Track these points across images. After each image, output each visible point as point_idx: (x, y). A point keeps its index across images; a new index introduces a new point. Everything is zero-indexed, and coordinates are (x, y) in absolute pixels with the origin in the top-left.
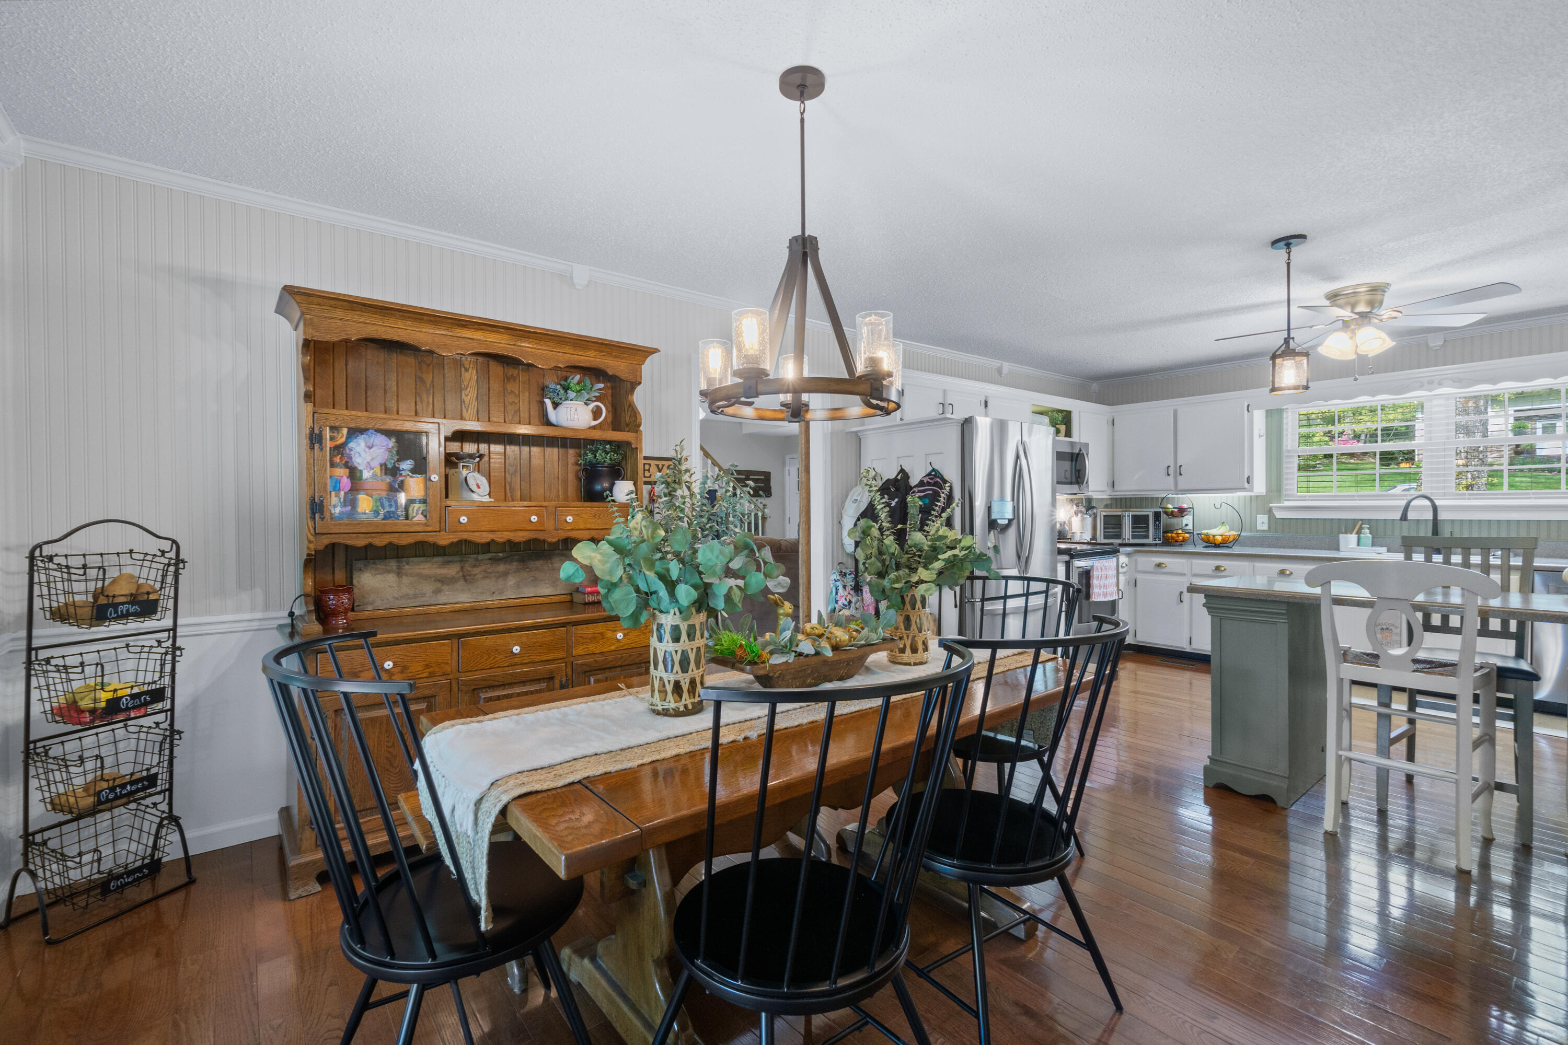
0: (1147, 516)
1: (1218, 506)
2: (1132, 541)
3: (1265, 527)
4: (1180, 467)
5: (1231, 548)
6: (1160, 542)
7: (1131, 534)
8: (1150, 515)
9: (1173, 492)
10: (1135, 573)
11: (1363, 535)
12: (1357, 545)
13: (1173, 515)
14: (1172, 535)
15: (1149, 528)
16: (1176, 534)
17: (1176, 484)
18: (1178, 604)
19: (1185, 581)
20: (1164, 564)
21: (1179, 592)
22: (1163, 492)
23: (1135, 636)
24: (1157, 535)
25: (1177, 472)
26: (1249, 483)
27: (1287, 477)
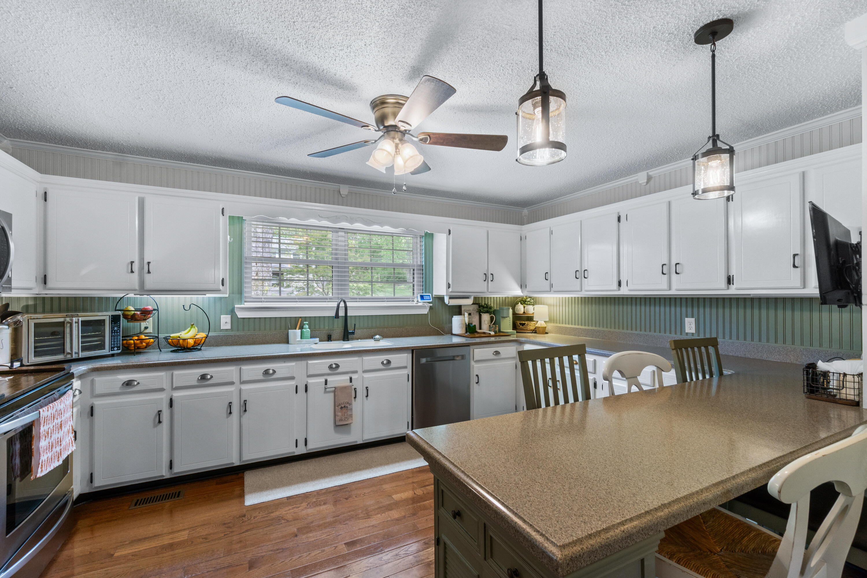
0: (104, 321)
1: (187, 308)
2: (82, 355)
3: (228, 327)
4: (149, 263)
5: (200, 350)
6: (119, 351)
7: (80, 345)
8: (104, 320)
9: (137, 291)
10: (91, 398)
11: (304, 330)
12: (301, 338)
13: (133, 318)
14: (132, 342)
15: (104, 336)
16: (137, 340)
17: (142, 283)
18: (155, 426)
19: (164, 397)
20: (136, 381)
21: (156, 411)
22: (124, 291)
23: (91, 482)
24: (114, 344)
25: (143, 268)
26: (224, 285)
27: (246, 280)
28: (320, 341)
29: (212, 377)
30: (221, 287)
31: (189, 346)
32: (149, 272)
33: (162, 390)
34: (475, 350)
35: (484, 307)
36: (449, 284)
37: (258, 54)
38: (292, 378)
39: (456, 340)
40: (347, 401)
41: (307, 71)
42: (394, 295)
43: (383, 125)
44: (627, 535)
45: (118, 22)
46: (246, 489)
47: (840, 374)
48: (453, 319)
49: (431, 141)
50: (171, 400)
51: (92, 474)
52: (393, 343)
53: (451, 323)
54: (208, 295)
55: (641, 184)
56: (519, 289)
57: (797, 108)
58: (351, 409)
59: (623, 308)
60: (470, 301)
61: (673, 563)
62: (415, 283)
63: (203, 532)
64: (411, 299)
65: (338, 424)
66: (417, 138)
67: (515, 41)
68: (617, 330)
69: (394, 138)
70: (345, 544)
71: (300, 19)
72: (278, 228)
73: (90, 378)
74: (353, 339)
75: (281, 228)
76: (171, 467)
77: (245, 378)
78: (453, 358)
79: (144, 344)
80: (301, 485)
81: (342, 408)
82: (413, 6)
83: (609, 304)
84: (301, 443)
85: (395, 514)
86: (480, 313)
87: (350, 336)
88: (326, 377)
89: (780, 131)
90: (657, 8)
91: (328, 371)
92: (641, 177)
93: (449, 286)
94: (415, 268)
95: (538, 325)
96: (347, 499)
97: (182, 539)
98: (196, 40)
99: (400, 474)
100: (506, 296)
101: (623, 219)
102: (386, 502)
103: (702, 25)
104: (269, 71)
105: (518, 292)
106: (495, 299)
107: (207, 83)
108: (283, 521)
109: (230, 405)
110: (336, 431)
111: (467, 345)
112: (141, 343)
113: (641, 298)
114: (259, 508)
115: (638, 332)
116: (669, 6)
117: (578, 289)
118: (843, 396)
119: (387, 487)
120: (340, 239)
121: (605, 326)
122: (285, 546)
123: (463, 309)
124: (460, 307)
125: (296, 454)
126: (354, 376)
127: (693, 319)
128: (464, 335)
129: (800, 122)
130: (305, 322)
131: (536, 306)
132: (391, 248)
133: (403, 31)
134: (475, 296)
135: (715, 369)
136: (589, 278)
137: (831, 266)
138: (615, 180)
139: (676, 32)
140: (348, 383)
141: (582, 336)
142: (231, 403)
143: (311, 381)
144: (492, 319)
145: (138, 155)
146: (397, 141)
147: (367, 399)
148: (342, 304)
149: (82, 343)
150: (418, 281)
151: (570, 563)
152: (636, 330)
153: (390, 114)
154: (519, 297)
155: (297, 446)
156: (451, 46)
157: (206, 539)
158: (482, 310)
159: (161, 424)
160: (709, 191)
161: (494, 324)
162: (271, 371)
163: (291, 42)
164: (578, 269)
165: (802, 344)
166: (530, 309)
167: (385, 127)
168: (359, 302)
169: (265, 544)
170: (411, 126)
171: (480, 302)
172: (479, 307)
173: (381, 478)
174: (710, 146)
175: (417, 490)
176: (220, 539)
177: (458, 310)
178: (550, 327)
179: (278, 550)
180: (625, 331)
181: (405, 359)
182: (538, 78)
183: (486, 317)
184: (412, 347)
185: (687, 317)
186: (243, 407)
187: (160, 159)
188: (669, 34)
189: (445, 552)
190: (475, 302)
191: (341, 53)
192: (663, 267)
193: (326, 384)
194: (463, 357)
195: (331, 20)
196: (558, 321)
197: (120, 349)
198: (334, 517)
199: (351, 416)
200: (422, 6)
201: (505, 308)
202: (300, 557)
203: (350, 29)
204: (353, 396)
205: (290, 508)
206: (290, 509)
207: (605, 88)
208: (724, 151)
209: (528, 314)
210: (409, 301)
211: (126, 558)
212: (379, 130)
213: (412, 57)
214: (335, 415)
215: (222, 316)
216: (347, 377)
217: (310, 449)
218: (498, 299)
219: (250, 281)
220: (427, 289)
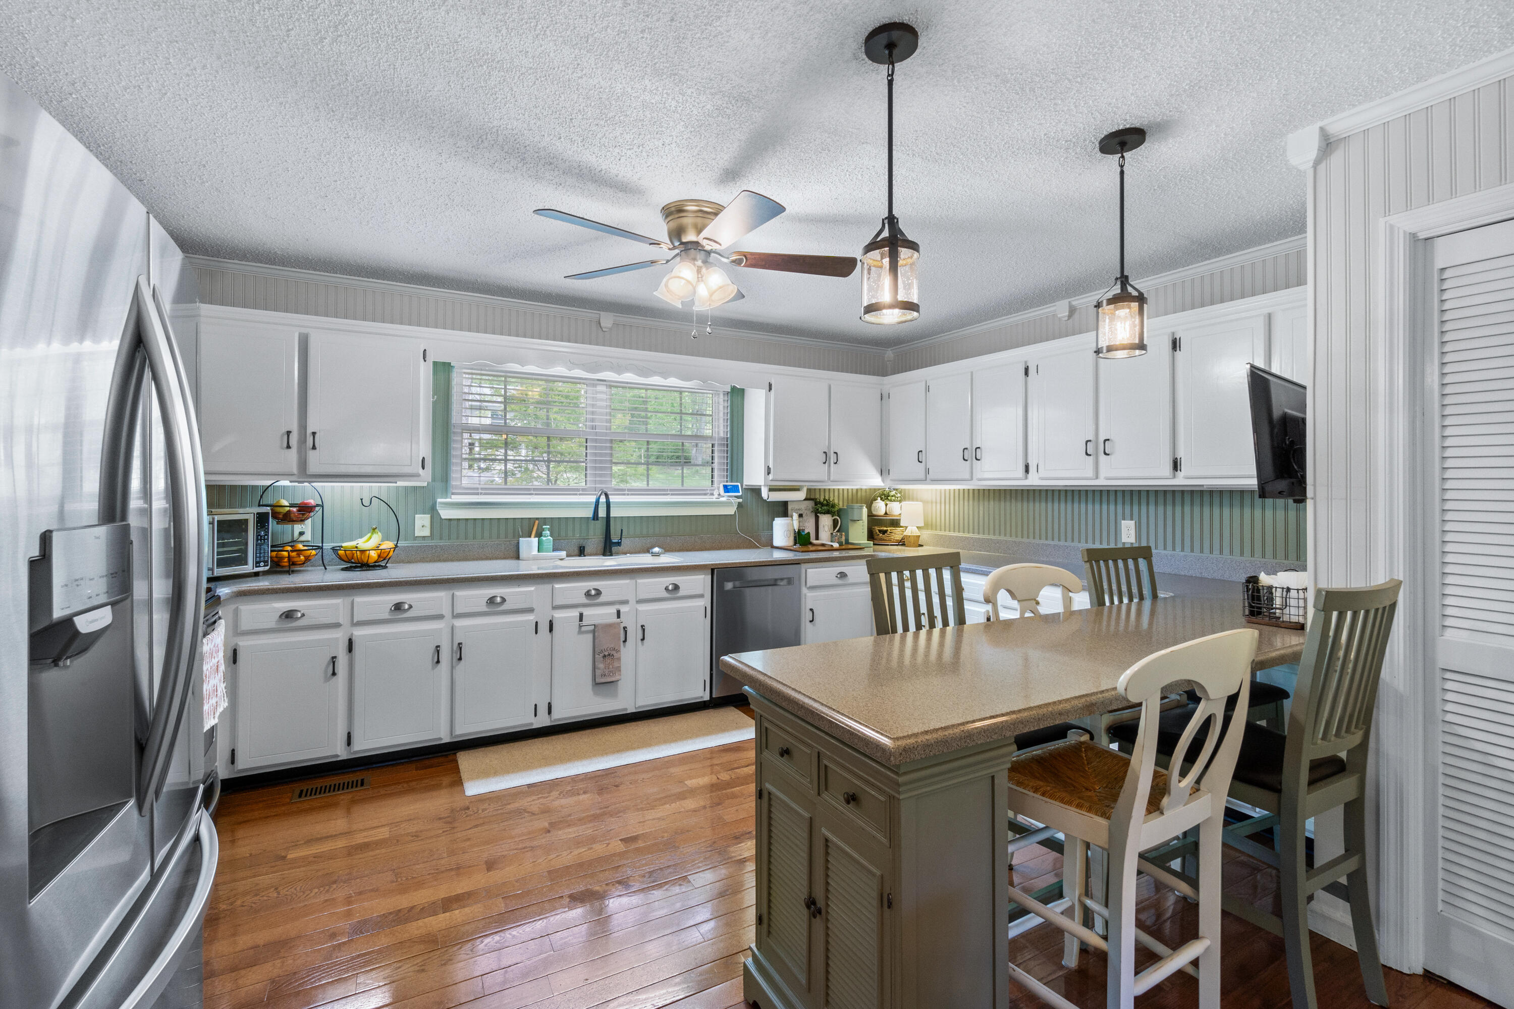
1: (366, 503)
2: (217, 572)
3: (427, 532)
4: (314, 434)
5: (385, 567)
6: (267, 568)
7: (216, 557)
8: (246, 521)
9: (293, 477)
10: (234, 636)
11: (544, 538)
12: (539, 551)
13: (286, 518)
14: (286, 554)
15: (246, 544)
16: (292, 551)
17: (303, 464)
18: (327, 680)
19: (339, 636)
20: (299, 611)
21: (328, 658)
22: (273, 477)
23: (233, 762)
24: (260, 557)
25: (305, 441)
26: (423, 468)
27: (454, 460)
28: (568, 556)
29: (411, 607)
30: (421, 471)
31: (371, 561)
32: (314, 448)
33: (337, 625)
34: (809, 570)
35: (822, 505)
36: (769, 468)
37: (514, 150)
38: (530, 610)
39: (778, 555)
40: (612, 646)
41: (578, 171)
42: (683, 484)
43: (680, 240)
44: (967, 734)
45: (332, 114)
46: (464, 775)
47: (1283, 588)
48: (774, 522)
49: (748, 263)
50: (350, 642)
51: (233, 751)
52: (682, 559)
53: (772, 529)
54: (400, 483)
55: (1060, 319)
56: (878, 476)
57: (1261, 224)
58: (619, 659)
59: (1034, 507)
60: (801, 495)
61: (1037, 796)
62: (716, 465)
63: (413, 828)
64: (708, 492)
65: (598, 680)
66: (728, 258)
67: (864, 145)
68: (1025, 540)
69: (695, 259)
70: (621, 840)
71: (580, 117)
72: (503, 379)
73: (233, 607)
74: (618, 554)
75: (509, 379)
76: (349, 743)
77: (459, 609)
78: (774, 583)
79: (302, 558)
80: (546, 769)
81: (605, 656)
82: (731, 107)
83: (1013, 501)
84: (542, 710)
85: (690, 804)
86: (817, 513)
87: (614, 549)
88: (581, 609)
89: (1246, 251)
90: (1045, 116)
91: (584, 600)
92: (1061, 308)
93: (768, 472)
94: (716, 443)
95: (906, 533)
96: (617, 786)
97: (382, 837)
98: (433, 135)
99: (694, 753)
100: (855, 487)
101: (1032, 371)
102: (676, 789)
103: (1105, 133)
104: (525, 170)
105: (874, 481)
106: (841, 492)
107: (432, 181)
108: (526, 814)
109: (438, 649)
110: (596, 693)
111: (797, 563)
112: (299, 555)
113: (1060, 491)
114: (488, 799)
115: (1056, 542)
116: (1059, 114)
117: (968, 476)
118: (1286, 618)
119: (675, 771)
120: (599, 396)
121: (1008, 535)
122: (535, 843)
123: (790, 508)
124: (785, 504)
125: (534, 727)
126: (624, 609)
127: (1133, 522)
128: (792, 548)
129: (1270, 241)
130: (544, 527)
131: (903, 503)
132: (679, 411)
133: (715, 132)
134: (810, 487)
135: (1146, 591)
136: (983, 460)
137: (1273, 448)
138: (1024, 310)
139: (1074, 140)
140: (614, 619)
141: (975, 550)
142: (438, 647)
143: (558, 615)
144: (835, 523)
145: (294, 267)
146: (699, 263)
147: (643, 644)
148: (603, 499)
149: (218, 553)
150: (720, 464)
151: (903, 753)
152: (1053, 540)
153: (690, 226)
154: (879, 489)
155: (536, 715)
156: (779, 149)
157: (417, 836)
158: (820, 509)
159: (336, 677)
160: (1117, 350)
161: (838, 531)
162: (499, 600)
163: (562, 140)
164: (968, 446)
165: (1275, 557)
166: (895, 508)
167: (682, 243)
168: (628, 495)
169: (505, 841)
170: (720, 245)
171: (817, 496)
172: (816, 504)
173: (666, 759)
174: (1117, 289)
175: (722, 774)
176: (438, 836)
177: (783, 509)
178: (925, 535)
179: (524, 848)
180: (1037, 541)
181: (701, 583)
182: (886, 221)
183: (826, 521)
184: (712, 565)
185: (1124, 519)
186: (456, 653)
187: (328, 274)
188: (1066, 141)
189: (770, 805)
190: (808, 497)
191: (629, 152)
192: (1086, 444)
193: (581, 619)
194: (790, 581)
195: (622, 118)
196: (938, 527)
197: (267, 565)
198: (601, 809)
199: (619, 669)
200: (743, 107)
201: (856, 505)
202: (557, 856)
203: (645, 127)
204: (623, 639)
205: (534, 797)
206: (533, 800)
207: (991, 198)
208: (1133, 299)
209: (892, 515)
210: (705, 494)
211: (306, 861)
212: (674, 248)
213: (725, 159)
214: (594, 668)
215: (417, 516)
216: (612, 610)
217: (555, 720)
218: (845, 492)
219: (459, 461)
220: (735, 476)
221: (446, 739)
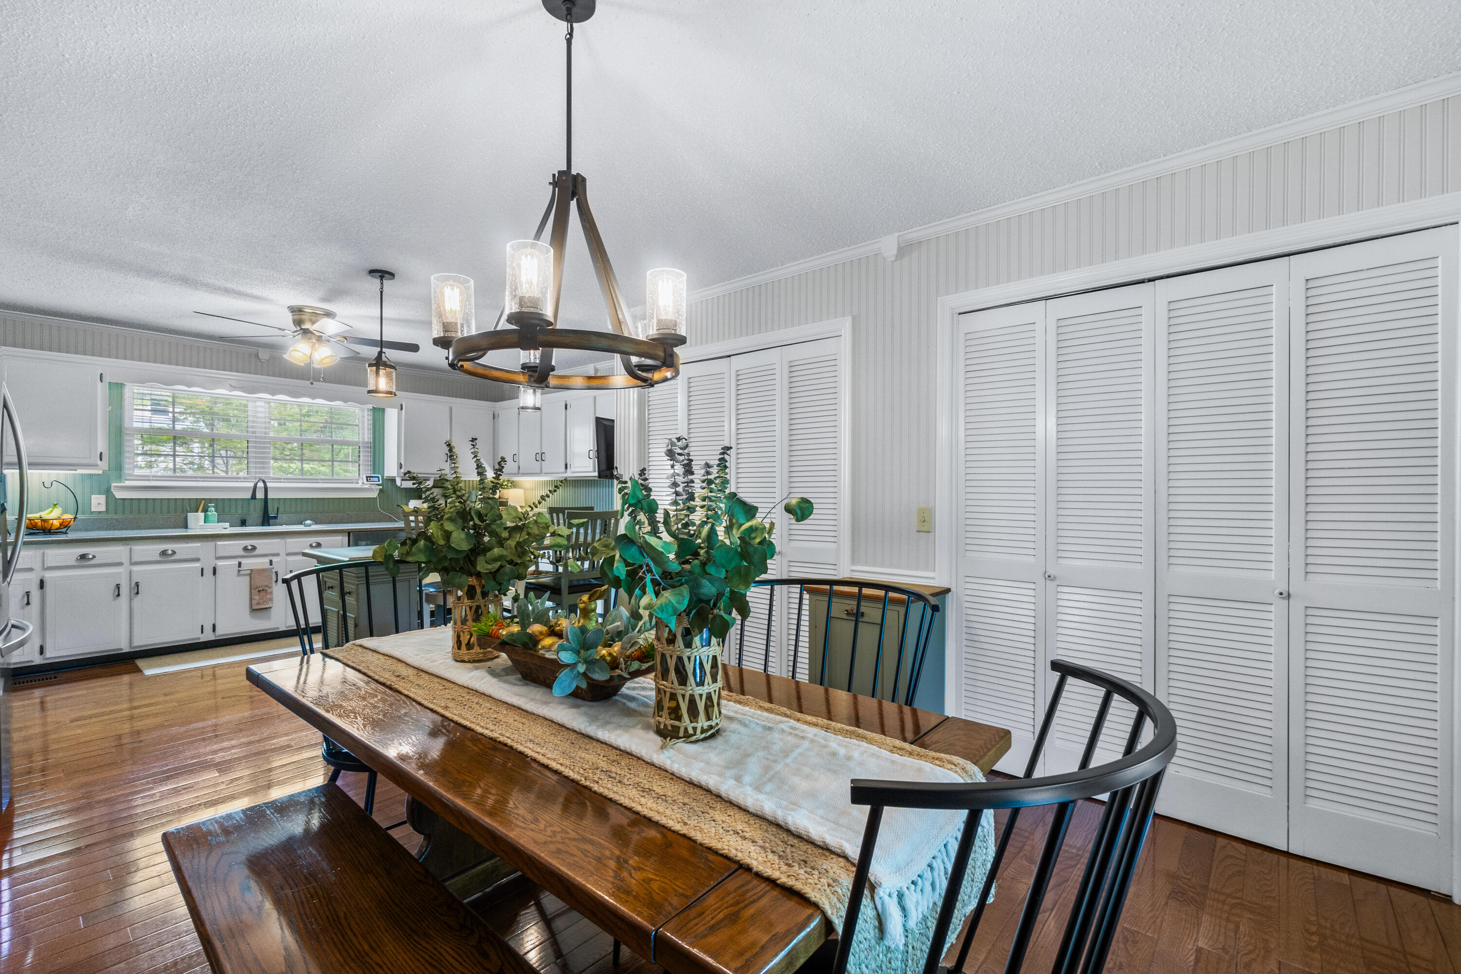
1: (48, 485)
3: (102, 509)
11: (209, 513)
12: (205, 522)
18: (21, 608)
19: (32, 578)
21: (23, 591)
26: (101, 460)
27: (127, 455)
28: (231, 526)
29: (94, 557)
30: (99, 462)
31: (54, 528)
33: (31, 570)
36: (401, 464)
38: (197, 560)
40: (266, 584)
42: (332, 475)
43: (300, 327)
48: (410, 503)
50: (42, 581)
54: (80, 471)
58: (271, 593)
62: (361, 462)
64: (354, 481)
65: (254, 608)
69: (310, 339)
72: (172, 395)
74: (274, 523)
76: (42, 653)
77: (136, 559)
81: (259, 591)
84: (208, 628)
87: (271, 521)
88: (240, 560)
91: (243, 553)
93: (401, 467)
94: (362, 446)
109: (118, 587)
110: (252, 616)
120: (259, 409)
125: (201, 641)
126: (275, 559)
130: (209, 505)
132: (328, 422)
140: (268, 566)
142: (117, 585)
143: (220, 563)
146: (313, 342)
148: (261, 485)
150: (364, 461)
153: (307, 321)
155: (202, 632)
159: (29, 606)
162: (170, 552)
167: (302, 329)
168: (282, 482)
170: (326, 333)
184: (351, 530)
186: (134, 589)
193: (240, 566)
199: (271, 599)
204: (274, 579)
210: (352, 483)
214: (251, 599)
215: (93, 496)
216: (266, 560)
217: (219, 636)
218: (471, 483)
219: (132, 455)
220: (377, 468)
221: (126, 649)
